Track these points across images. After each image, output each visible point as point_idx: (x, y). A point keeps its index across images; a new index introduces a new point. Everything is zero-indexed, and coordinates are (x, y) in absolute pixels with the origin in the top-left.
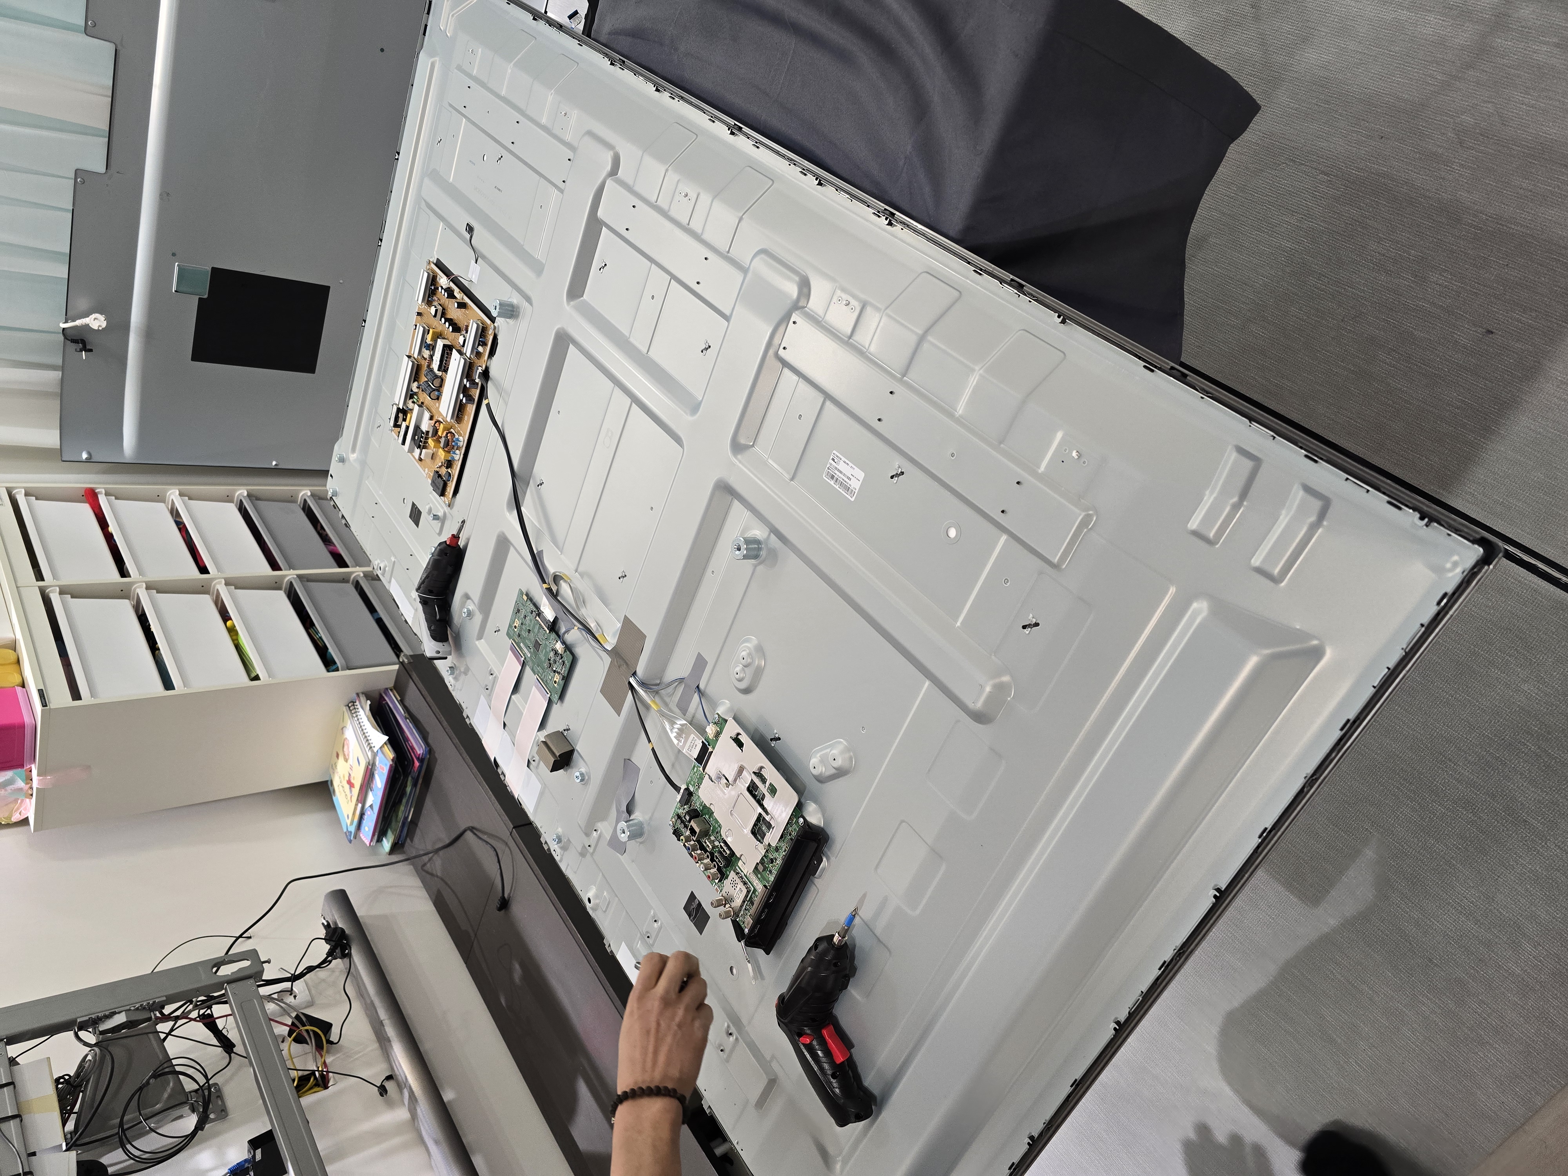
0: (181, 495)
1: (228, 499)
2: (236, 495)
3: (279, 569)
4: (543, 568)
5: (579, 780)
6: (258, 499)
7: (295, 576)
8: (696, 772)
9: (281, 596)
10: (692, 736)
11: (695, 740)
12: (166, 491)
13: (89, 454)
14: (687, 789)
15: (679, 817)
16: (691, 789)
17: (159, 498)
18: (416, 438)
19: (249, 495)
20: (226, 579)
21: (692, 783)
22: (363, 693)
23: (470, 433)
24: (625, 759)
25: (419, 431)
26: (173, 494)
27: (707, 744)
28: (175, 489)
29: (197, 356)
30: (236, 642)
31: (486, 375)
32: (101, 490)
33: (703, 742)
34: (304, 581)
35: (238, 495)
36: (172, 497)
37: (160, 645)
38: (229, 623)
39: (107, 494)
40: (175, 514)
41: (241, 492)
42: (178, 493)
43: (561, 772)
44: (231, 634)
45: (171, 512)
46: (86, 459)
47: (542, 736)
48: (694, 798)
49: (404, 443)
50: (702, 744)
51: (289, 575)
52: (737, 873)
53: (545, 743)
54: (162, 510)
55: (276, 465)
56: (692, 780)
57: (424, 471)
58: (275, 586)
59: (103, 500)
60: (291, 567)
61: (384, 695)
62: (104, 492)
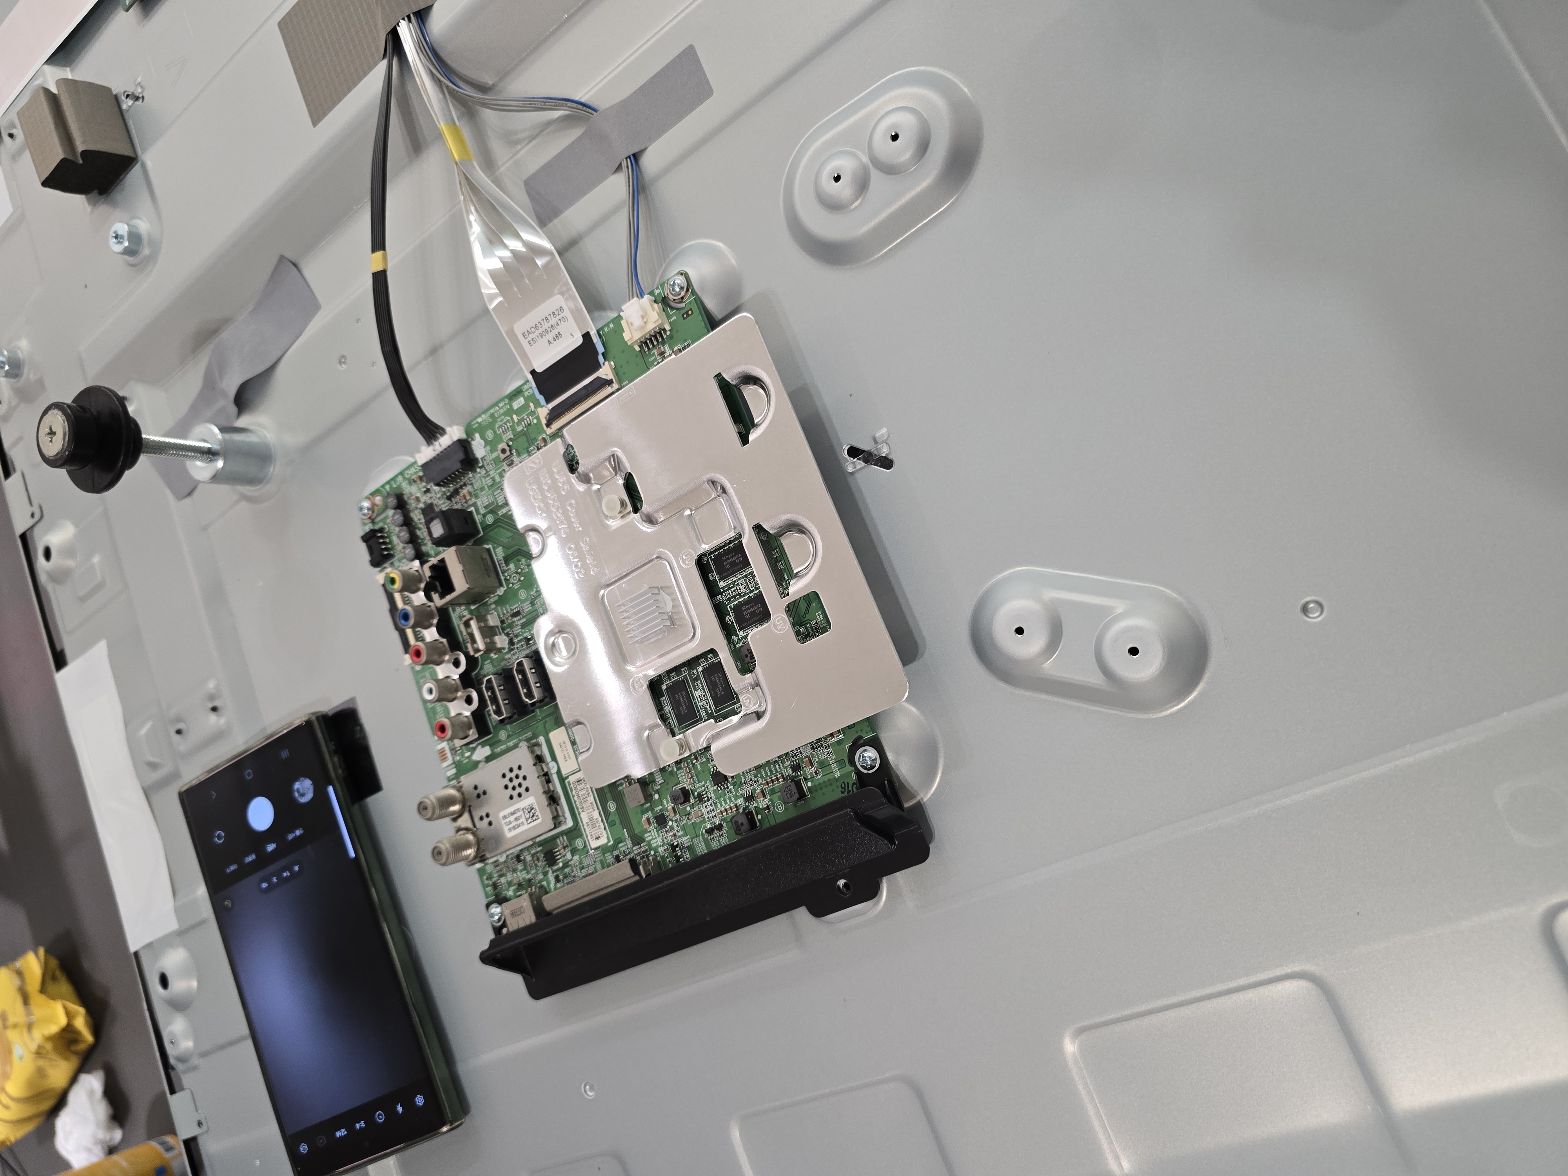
5: (118, 248)
8: (519, 412)
10: (557, 301)
11: (564, 319)
14: (464, 445)
15: (401, 504)
16: (479, 449)
21: (490, 435)
24: (282, 258)
27: (600, 349)
33: (587, 336)
43: (77, 200)
47: (52, 77)
48: (477, 479)
50: (580, 341)
52: (539, 759)
53: (53, 100)
56: (491, 425)
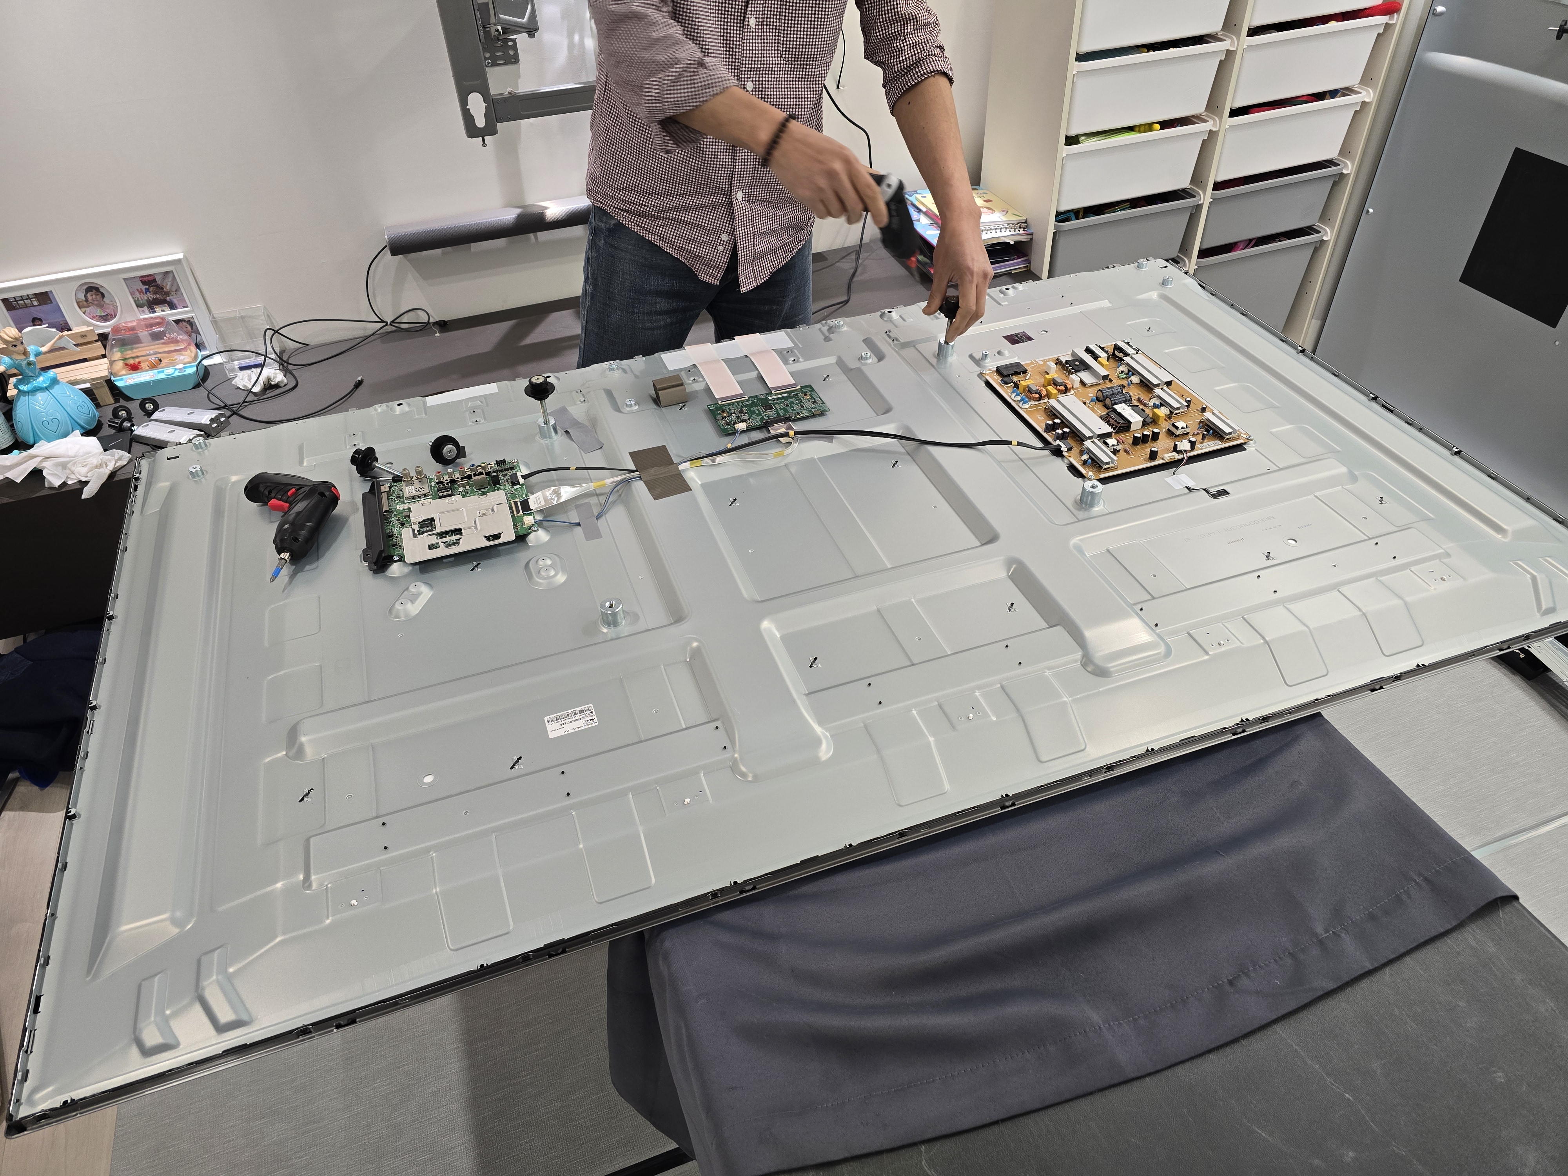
0: (1364, 104)
1: (1345, 150)
2: (1348, 162)
3: (1215, 189)
4: (812, 437)
6: (1335, 184)
7: (1200, 203)
8: (519, 496)
9: (1183, 182)
12: (1374, 88)
13: (1441, 14)
14: (518, 483)
16: (514, 487)
17: (1367, 78)
18: (1077, 363)
19: (1342, 176)
20: (1217, 133)
21: (517, 489)
22: (1031, 239)
23: (1023, 417)
24: (599, 444)
25: (1082, 367)
26: (1368, 95)
28: (1373, 98)
29: (1520, 156)
30: (1137, 129)
31: (1057, 453)
32: (1396, 20)
34: (1192, 210)
35: (1347, 163)
36: (1364, 93)
37: (1152, 53)
38: (1158, 126)
39: (1387, 25)
40: (1347, 91)
41: (1349, 168)
42: (1367, 100)
44: (1147, 126)
45: (1347, 89)
46: (1435, 9)
49: (1088, 350)
51: (1206, 197)
54: (1353, 79)
55: (1368, 211)
56: (520, 490)
57: (1042, 361)
58: (1197, 178)
59: (1382, 19)
60: (1215, 201)
61: (1024, 259)
62: (1391, 22)
